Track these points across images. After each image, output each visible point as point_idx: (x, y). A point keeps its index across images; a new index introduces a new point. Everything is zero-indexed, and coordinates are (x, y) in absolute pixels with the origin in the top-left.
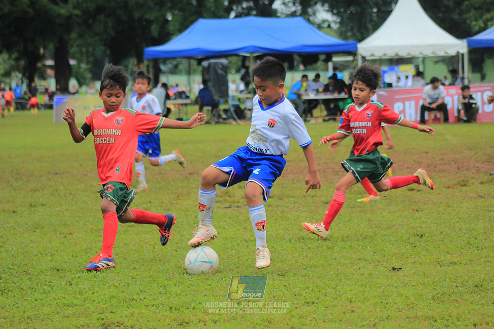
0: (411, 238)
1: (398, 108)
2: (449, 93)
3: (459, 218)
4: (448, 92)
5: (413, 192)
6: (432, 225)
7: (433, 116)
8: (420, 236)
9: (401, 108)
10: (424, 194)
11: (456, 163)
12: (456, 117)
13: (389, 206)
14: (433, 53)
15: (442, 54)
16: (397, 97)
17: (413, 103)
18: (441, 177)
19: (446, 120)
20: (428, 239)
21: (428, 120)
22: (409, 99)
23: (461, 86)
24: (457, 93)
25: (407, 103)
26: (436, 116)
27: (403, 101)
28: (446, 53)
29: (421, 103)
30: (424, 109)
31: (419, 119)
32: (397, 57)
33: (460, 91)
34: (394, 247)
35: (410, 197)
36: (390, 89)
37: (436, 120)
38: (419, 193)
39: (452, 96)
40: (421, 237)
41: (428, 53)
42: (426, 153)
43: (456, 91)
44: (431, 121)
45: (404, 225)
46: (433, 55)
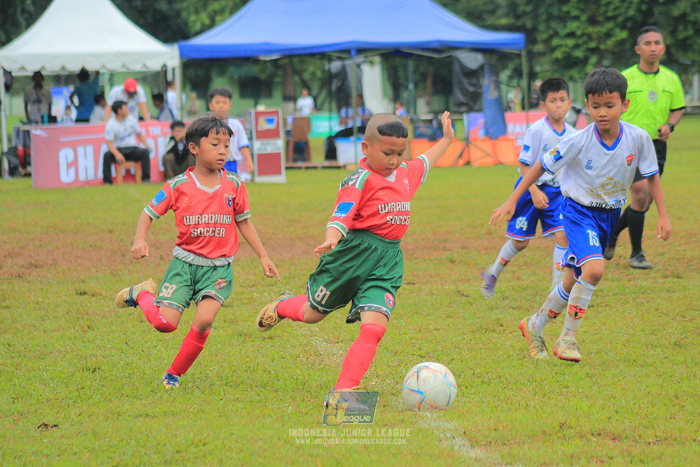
0: (77, 373)
1: (67, 157)
2: (151, 133)
3: (158, 340)
4: (147, 132)
5: (86, 296)
6: (113, 351)
7: (123, 172)
8: (92, 370)
9: (71, 157)
10: (103, 300)
11: (158, 248)
12: (162, 172)
13: (44, 320)
14: (124, 66)
15: (138, 67)
16: (63, 139)
17: (90, 149)
18: (133, 272)
19: (146, 176)
20: (104, 375)
21: (115, 178)
22: (84, 143)
23: (170, 122)
24: (164, 134)
25: (80, 150)
26: (128, 171)
27: (74, 146)
28: (145, 66)
29: (104, 149)
30: (109, 159)
31: (100, 175)
32: (65, 73)
33: (168, 130)
34: (48, 390)
35: (79, 306)
36: (52, 126)
37: (129, 176)
38: (94, 298)
39: (155, 138)
40: (93, 372)
41: (115, 66)
42: (111, 232)
43: (162, 130)
44: (120, 179)
45: (67, 352)
46: (125, 70)
